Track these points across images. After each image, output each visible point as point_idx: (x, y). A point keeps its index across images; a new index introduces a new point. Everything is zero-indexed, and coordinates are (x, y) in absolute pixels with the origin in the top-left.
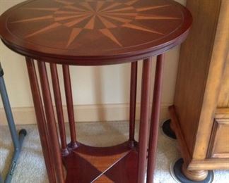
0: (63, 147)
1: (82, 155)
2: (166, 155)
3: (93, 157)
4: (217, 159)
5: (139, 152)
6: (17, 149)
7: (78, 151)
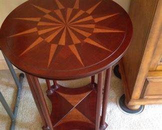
0: (49, 89)
1: (61, 94)
2: (115, 91)
3: (68, 96)
4: (147, 99)
5: (97, 91)
6: (19, 88)
7: (59, 91)
